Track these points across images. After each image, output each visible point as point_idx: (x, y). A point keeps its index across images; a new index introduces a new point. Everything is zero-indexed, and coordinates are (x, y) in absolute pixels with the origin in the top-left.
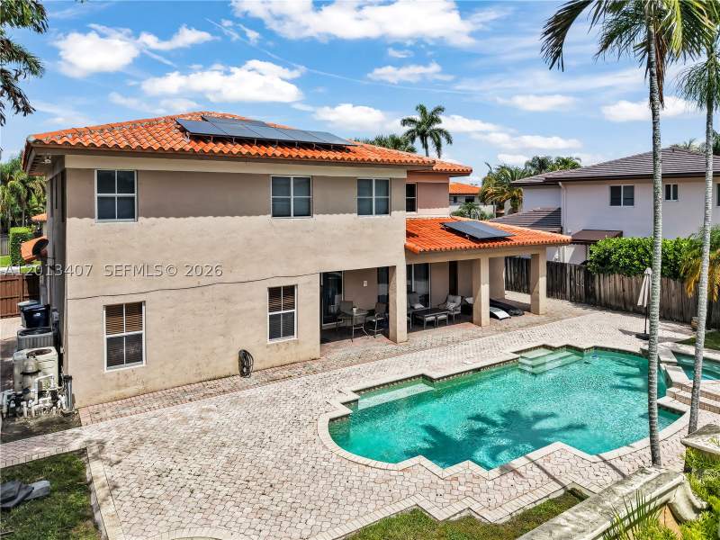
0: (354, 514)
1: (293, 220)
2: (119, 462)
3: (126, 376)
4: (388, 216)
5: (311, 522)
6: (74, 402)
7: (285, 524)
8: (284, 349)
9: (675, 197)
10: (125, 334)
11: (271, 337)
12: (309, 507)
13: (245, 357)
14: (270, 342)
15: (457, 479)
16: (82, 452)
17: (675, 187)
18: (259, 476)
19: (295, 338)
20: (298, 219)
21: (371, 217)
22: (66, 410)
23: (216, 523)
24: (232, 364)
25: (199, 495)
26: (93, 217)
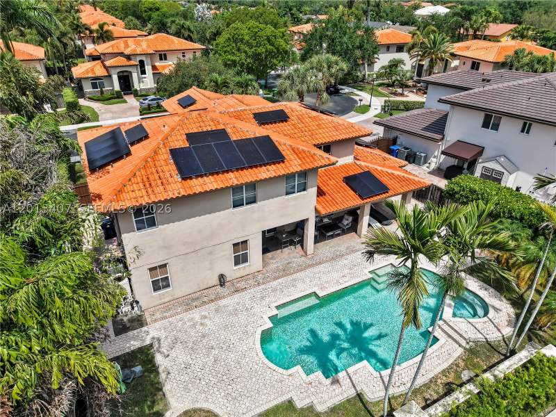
0: (265, 400)
1: (245, 208)
2: (168, 356)
3: (164, 295)
4: (305, 192)
5: (247, 404)
6: (141, 308)
7: (237, 404)
8: (243, 269)
9: (528, 132)
10: (160, 278)
11: (235, 265)
12: (247, 395)
13: (222, 277)
14: (235, 268)
15: (311, 384)
16: (151, 345)
17: (530, 125)
18: (227, 372)
19: (248, 264)
20: (249, 206)
21: (294, 195)
22: (139, 313)
23: (210, 400)
24: (215, 281)
25: (203, 383)
26: (134, 231)
